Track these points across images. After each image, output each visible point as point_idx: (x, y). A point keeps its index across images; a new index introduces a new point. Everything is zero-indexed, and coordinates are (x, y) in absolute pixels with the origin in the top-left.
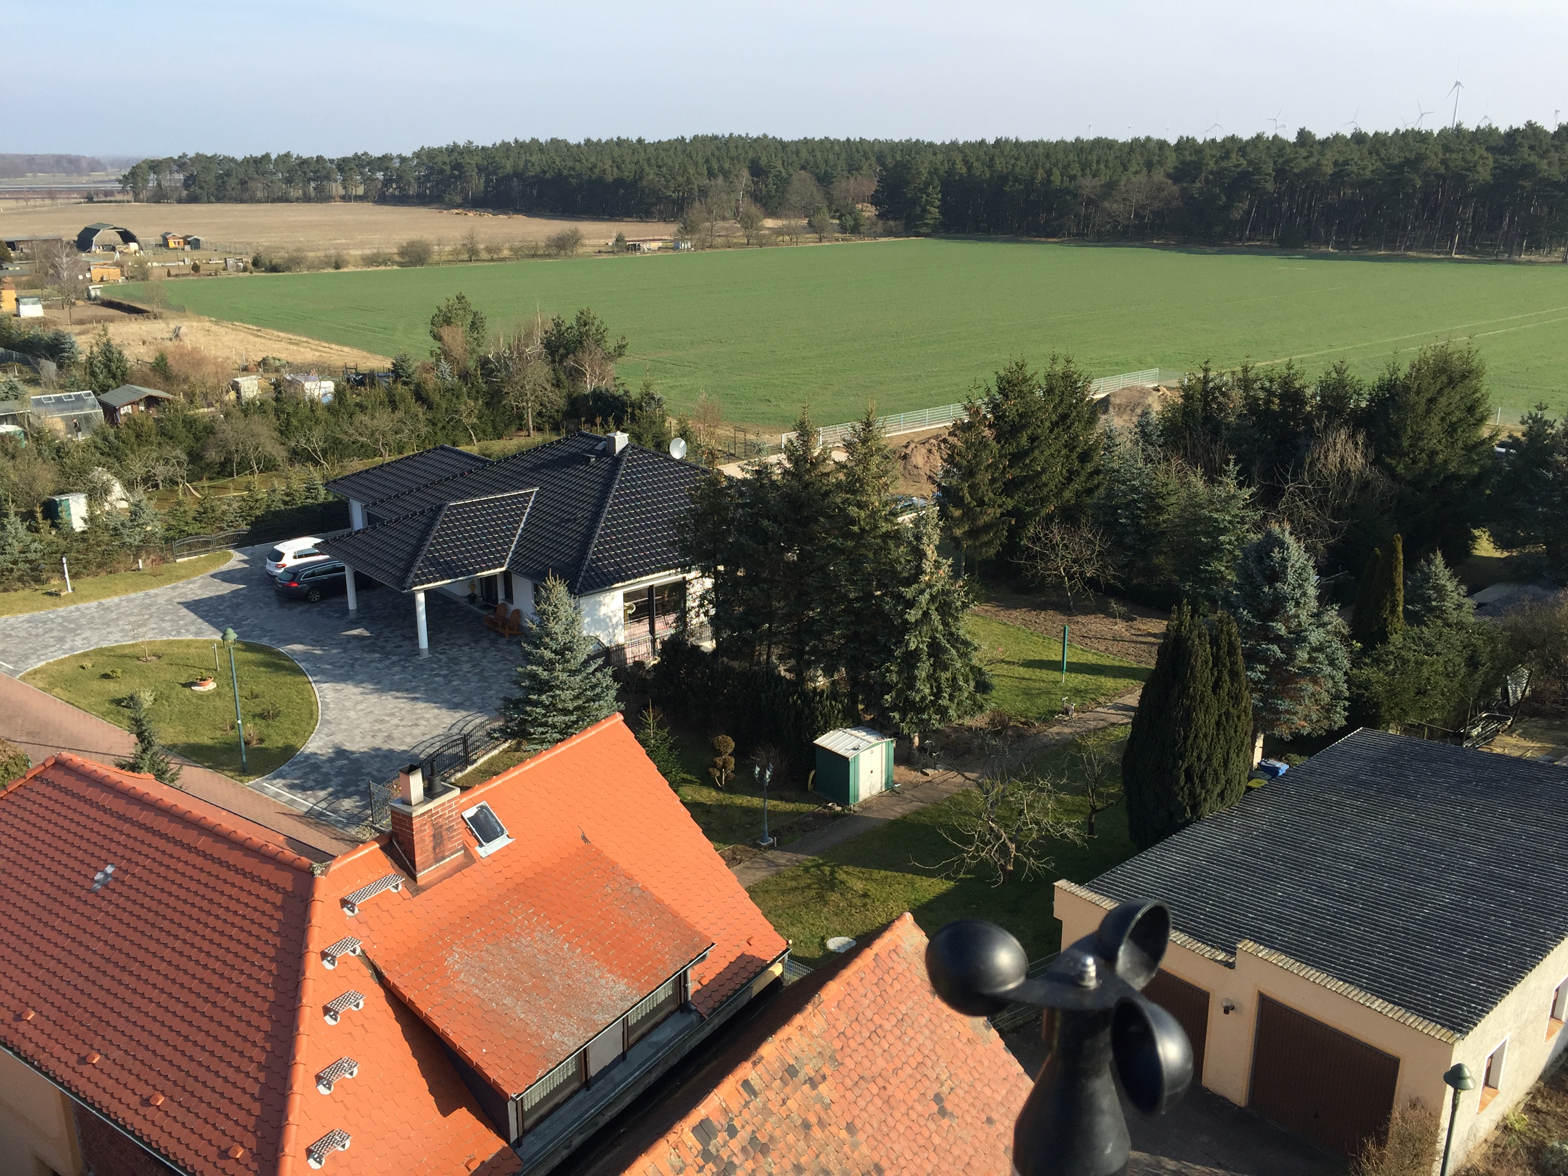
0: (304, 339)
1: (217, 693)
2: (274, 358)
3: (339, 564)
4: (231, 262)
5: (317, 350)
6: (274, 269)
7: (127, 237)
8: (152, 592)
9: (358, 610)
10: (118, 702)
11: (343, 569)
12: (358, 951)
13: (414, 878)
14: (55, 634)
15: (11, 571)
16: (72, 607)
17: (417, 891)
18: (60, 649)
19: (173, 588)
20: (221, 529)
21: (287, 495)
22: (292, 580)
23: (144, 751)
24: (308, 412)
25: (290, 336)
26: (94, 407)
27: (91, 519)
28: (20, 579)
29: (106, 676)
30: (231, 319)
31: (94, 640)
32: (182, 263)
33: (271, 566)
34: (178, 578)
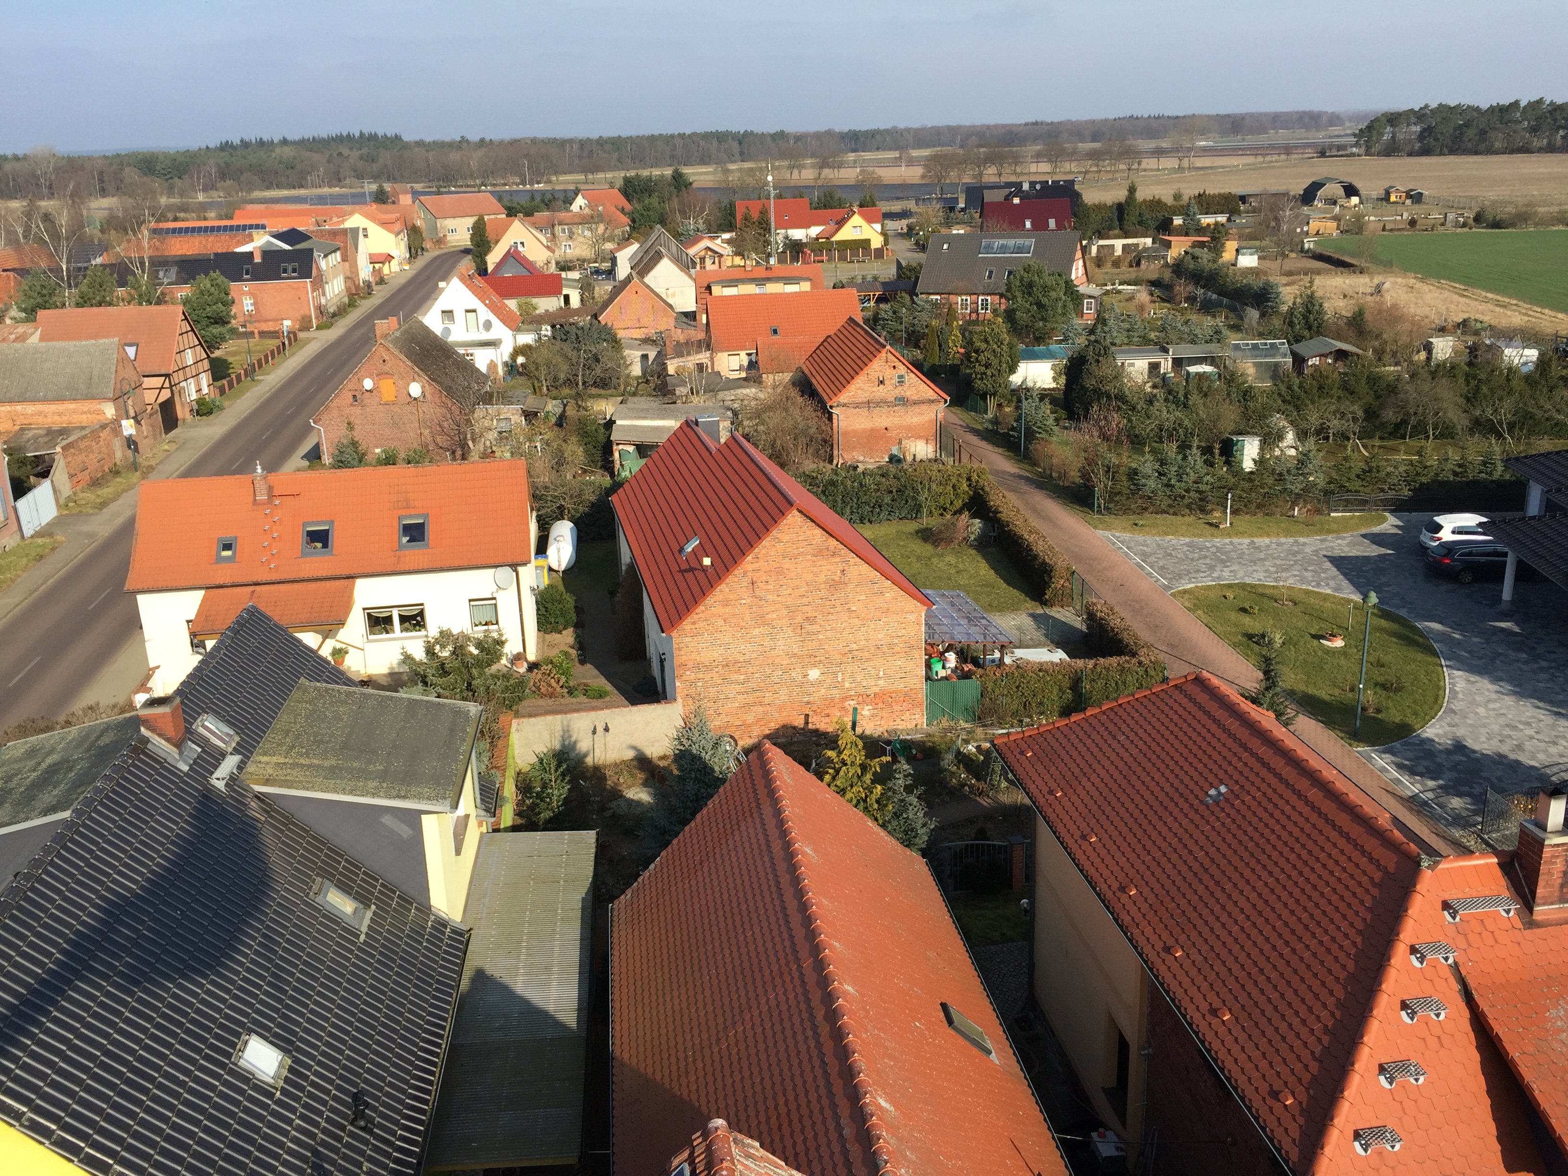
0: (1514, 302)
1: (1343, 652)
2: (1476, 320)
3: (1500, 548)
4: (1451, 216)
5: (1526, 314)
6: (1497, 224)
7: (1350, 190)
8: (1302, 540)
9: (1513, 602)
10: (1250, 637)
11: (1505, 555)
12: (1450, 961)
13: (1531, 911)
14: (1208, 561)
15: (1183, 497)
16: (1227, 541)
17: (1531, 924)
18: (1209, 576)
19: (1322, 541)
20: (1382, 490)
21: (1460, 466)
22: (1445, 556)
23: (1267, 689)
24: (1502, 381)
25: (1499, 298)
26: (1285, 356)
27: (1260, 462)
28: (1189, 506)
29: (1244, 610)
30: (1438, 277)
31: (1241, 574)
32: (1399, 218)
33: (1425, 537)
34: (1329, 532)
